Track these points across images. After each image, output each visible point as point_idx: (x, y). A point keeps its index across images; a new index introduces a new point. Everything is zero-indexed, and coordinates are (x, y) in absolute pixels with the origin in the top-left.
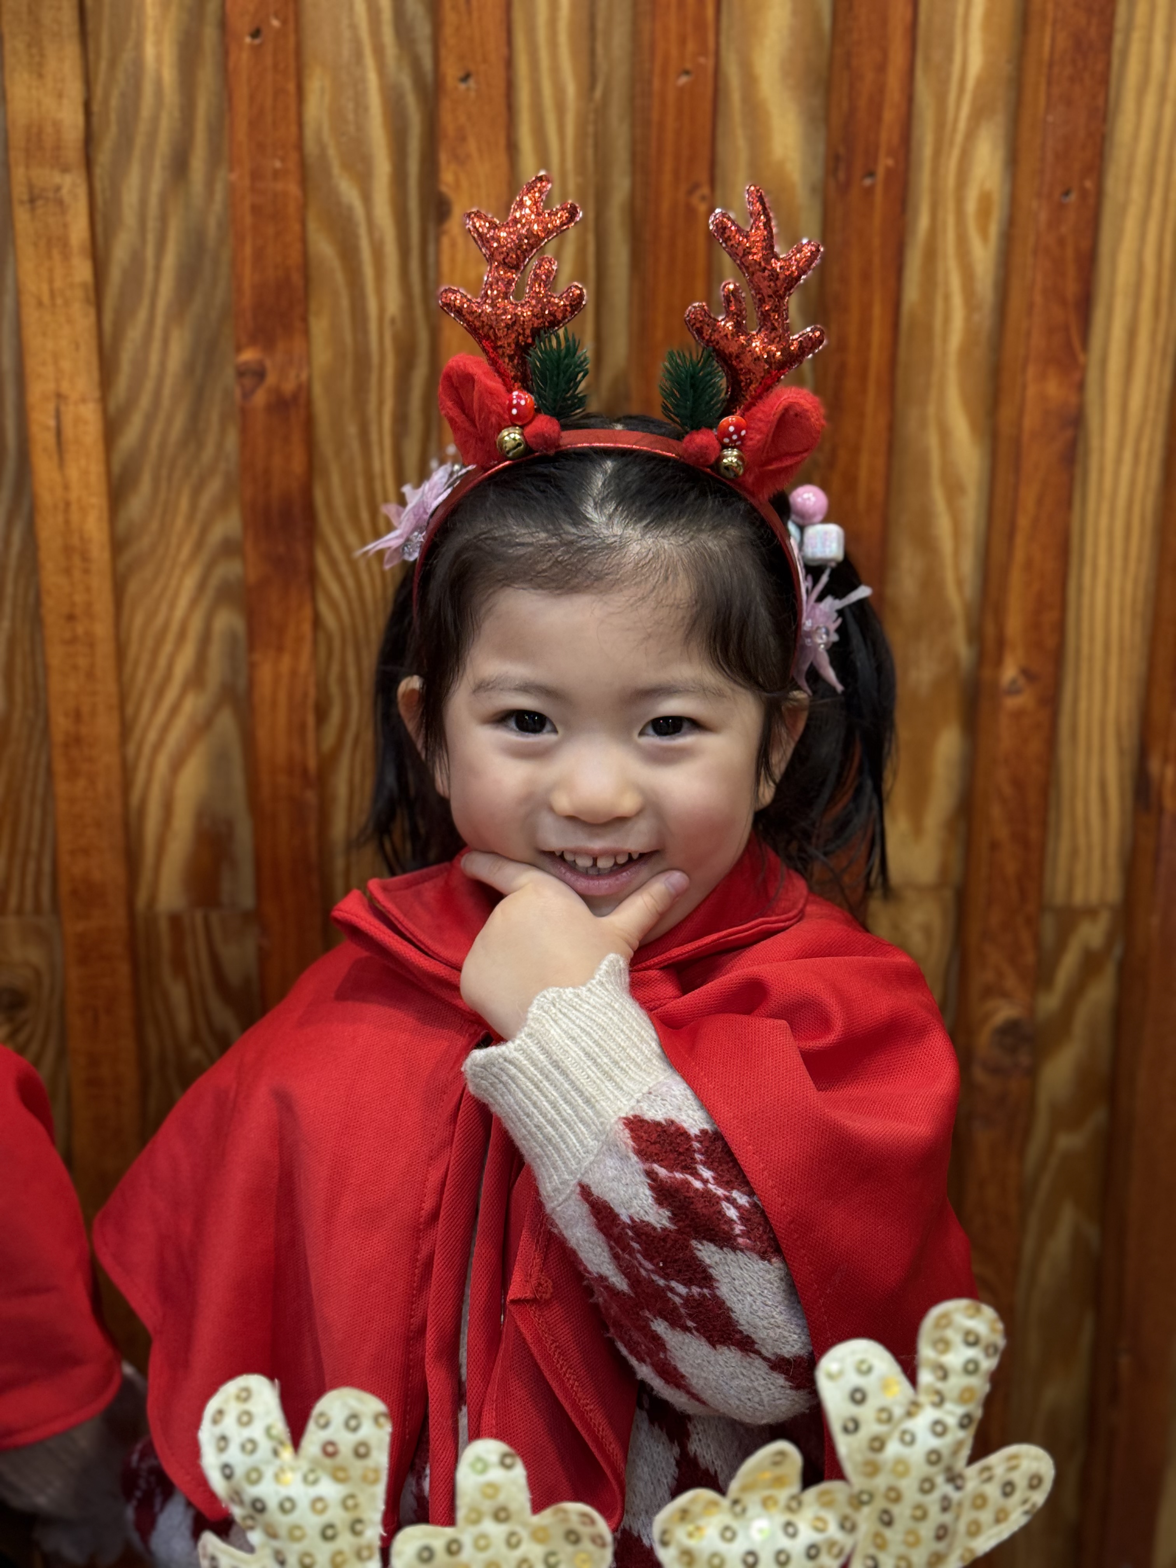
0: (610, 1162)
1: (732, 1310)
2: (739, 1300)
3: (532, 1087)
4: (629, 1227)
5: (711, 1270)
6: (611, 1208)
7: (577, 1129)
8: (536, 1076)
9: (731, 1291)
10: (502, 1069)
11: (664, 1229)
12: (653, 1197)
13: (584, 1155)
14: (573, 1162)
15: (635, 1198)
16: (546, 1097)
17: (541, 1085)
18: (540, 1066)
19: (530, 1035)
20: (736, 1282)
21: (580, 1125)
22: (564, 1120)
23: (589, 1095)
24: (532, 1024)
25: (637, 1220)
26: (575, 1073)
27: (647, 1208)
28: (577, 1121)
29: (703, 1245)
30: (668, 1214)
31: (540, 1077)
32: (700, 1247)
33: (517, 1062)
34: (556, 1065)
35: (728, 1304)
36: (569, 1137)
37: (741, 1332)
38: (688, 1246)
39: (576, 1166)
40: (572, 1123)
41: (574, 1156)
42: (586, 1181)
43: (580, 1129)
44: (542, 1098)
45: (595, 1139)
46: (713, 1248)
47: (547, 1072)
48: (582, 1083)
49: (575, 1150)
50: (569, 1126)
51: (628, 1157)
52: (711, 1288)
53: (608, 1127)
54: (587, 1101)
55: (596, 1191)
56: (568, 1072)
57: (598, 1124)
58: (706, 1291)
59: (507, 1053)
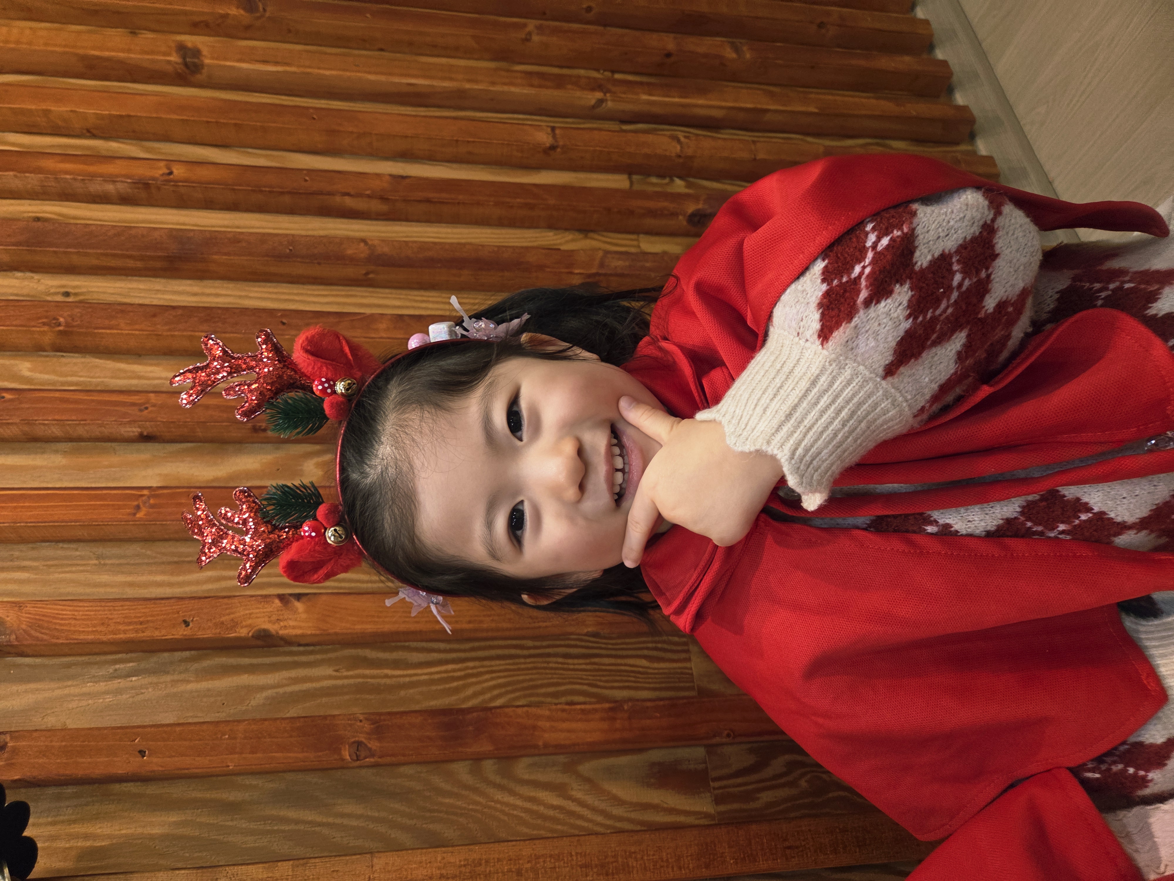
0: (862, 348)
1: (965, 238)
2: (956, 233)
3: (811, 433)
4: (916, 318)
5: (936, 255)
6: (902, 339)
7: (839, 388)
8: (801, 432)
9: (949, 239)
10: (801, 460)
11: (912, 289)
12: (886, 300)
13: (860, 377)
14: (868, 387)
15: (890, 315)
16: (817, 420)
17: (808, 426)
18: (792, 429)
19: (768, 443)
20: (941, 234)
21: (835, 387)
22: (833, 401)
23: (809, 383)
24: (760, 444)
25: (908, 312)
26: (793, 399)
27: (897, 304)
28: (832, 390)
29: (916, 263)
30: (898, 286)
31: (802, 427)
32: (919, 264)
33: (793, 448)
34: (789, 416)
35: (960, 242)
36: (847, 395)
37: (981, 233)
38: (922, 270)
39: (871, 384)
40: (834, 394)
41: (861, 387)
42: (881, 371)
43: (838, 386)
44: (819, 422)
45: (844, 368)
46: (917, 254)
47: (796, 424)
48: (800, 392)
49: (857, 387)
50: (837, 397)
51: (856, 327)
52: (950, 256)
53: (833, 356)
54: (814, 383)
55: (888, 358)
56: (793, 405)
57: (831, 368)
58: (954, 260)
59: (786, 457)
